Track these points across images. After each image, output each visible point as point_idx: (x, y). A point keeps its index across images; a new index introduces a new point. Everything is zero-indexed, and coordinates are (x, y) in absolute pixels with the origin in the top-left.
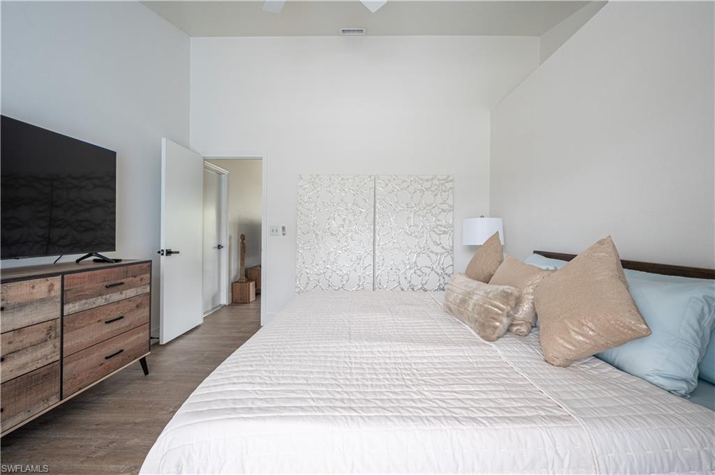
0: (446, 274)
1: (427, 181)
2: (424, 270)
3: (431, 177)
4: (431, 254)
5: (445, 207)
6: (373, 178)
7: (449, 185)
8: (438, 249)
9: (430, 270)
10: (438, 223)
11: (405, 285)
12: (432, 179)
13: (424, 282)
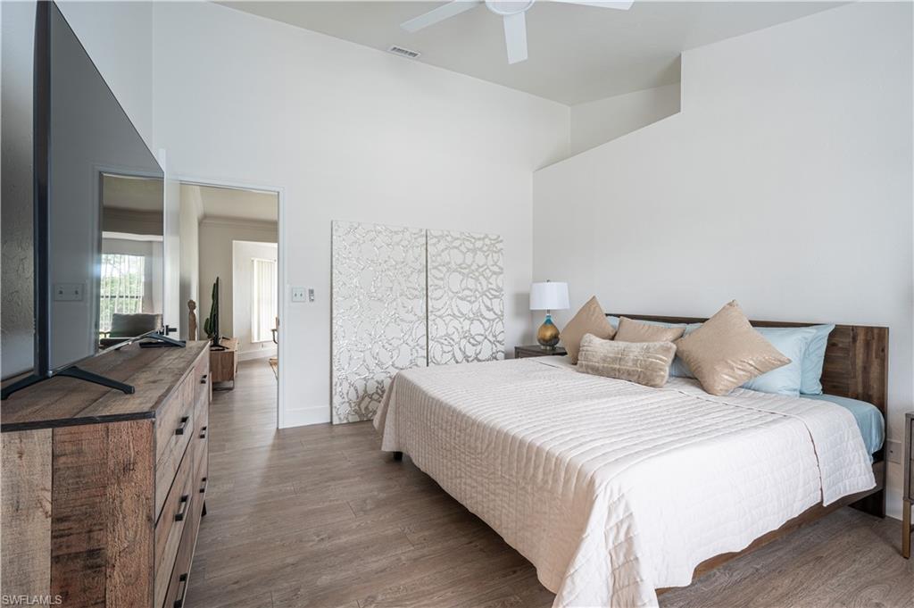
0: (498, 342)
1: (479, 239)
2: (477, 338)
3: (482, 236)
4: (483, 321)
5: (496, 269)
6: (424, 233)
7: (499, 246)
8: (490, 315)
9: (483, 338)
10: (490, 286)
11: (459, 356)
12: (483, 239)
13: (478, 352)
